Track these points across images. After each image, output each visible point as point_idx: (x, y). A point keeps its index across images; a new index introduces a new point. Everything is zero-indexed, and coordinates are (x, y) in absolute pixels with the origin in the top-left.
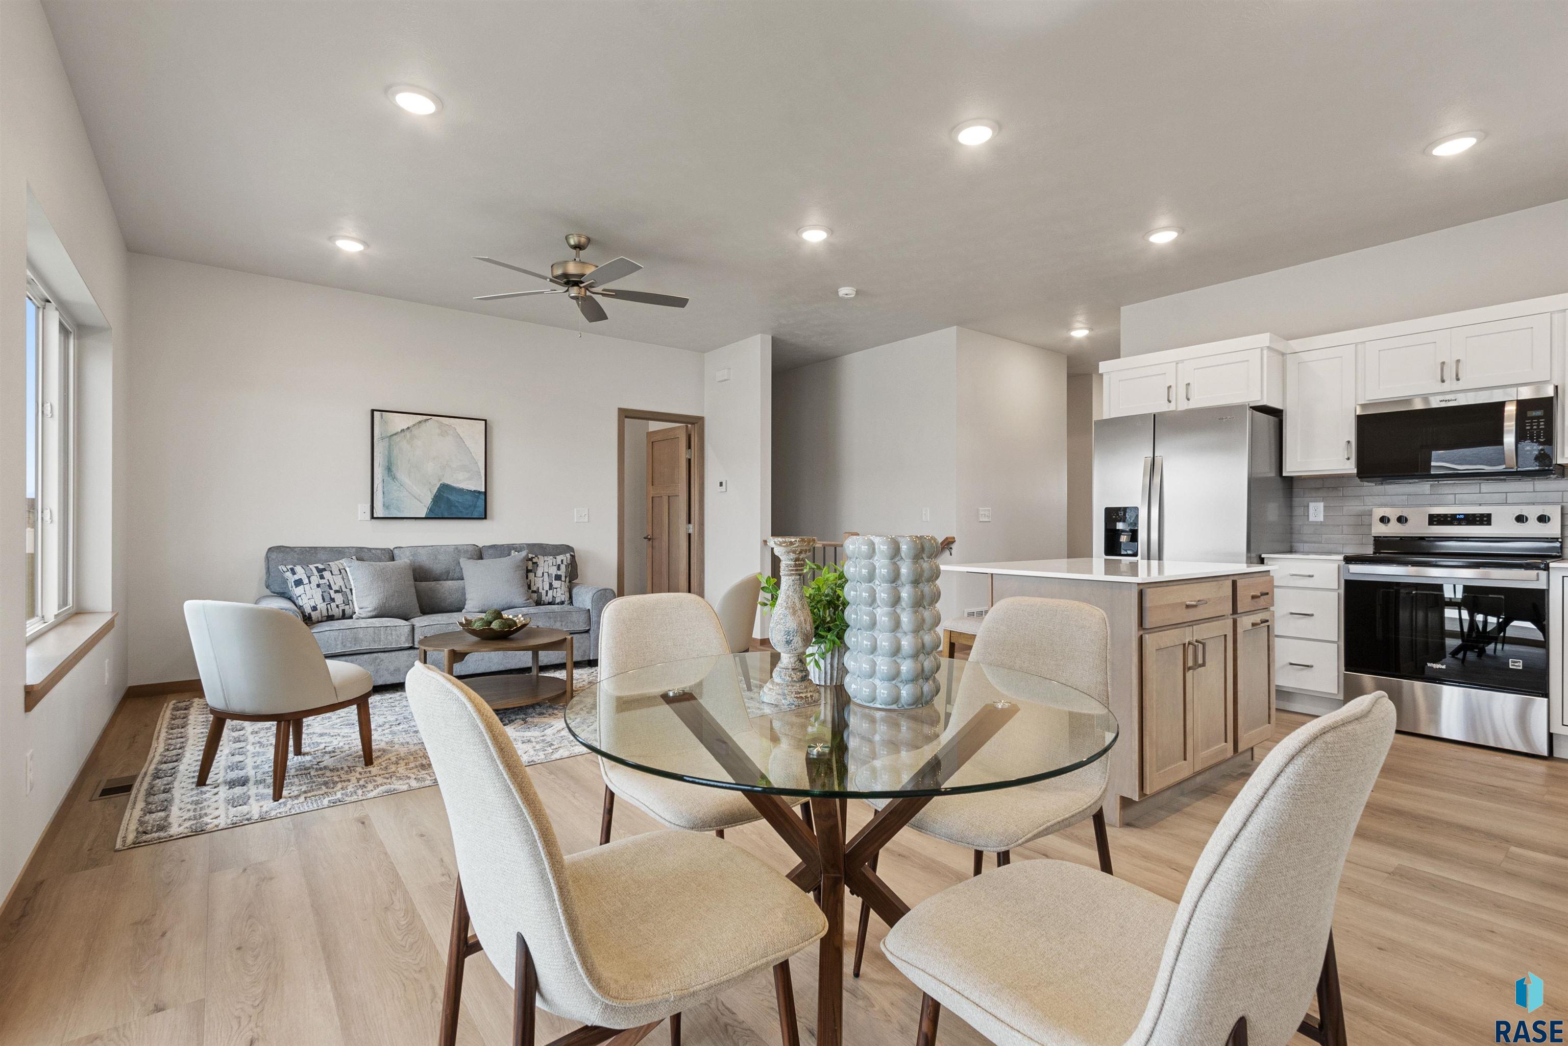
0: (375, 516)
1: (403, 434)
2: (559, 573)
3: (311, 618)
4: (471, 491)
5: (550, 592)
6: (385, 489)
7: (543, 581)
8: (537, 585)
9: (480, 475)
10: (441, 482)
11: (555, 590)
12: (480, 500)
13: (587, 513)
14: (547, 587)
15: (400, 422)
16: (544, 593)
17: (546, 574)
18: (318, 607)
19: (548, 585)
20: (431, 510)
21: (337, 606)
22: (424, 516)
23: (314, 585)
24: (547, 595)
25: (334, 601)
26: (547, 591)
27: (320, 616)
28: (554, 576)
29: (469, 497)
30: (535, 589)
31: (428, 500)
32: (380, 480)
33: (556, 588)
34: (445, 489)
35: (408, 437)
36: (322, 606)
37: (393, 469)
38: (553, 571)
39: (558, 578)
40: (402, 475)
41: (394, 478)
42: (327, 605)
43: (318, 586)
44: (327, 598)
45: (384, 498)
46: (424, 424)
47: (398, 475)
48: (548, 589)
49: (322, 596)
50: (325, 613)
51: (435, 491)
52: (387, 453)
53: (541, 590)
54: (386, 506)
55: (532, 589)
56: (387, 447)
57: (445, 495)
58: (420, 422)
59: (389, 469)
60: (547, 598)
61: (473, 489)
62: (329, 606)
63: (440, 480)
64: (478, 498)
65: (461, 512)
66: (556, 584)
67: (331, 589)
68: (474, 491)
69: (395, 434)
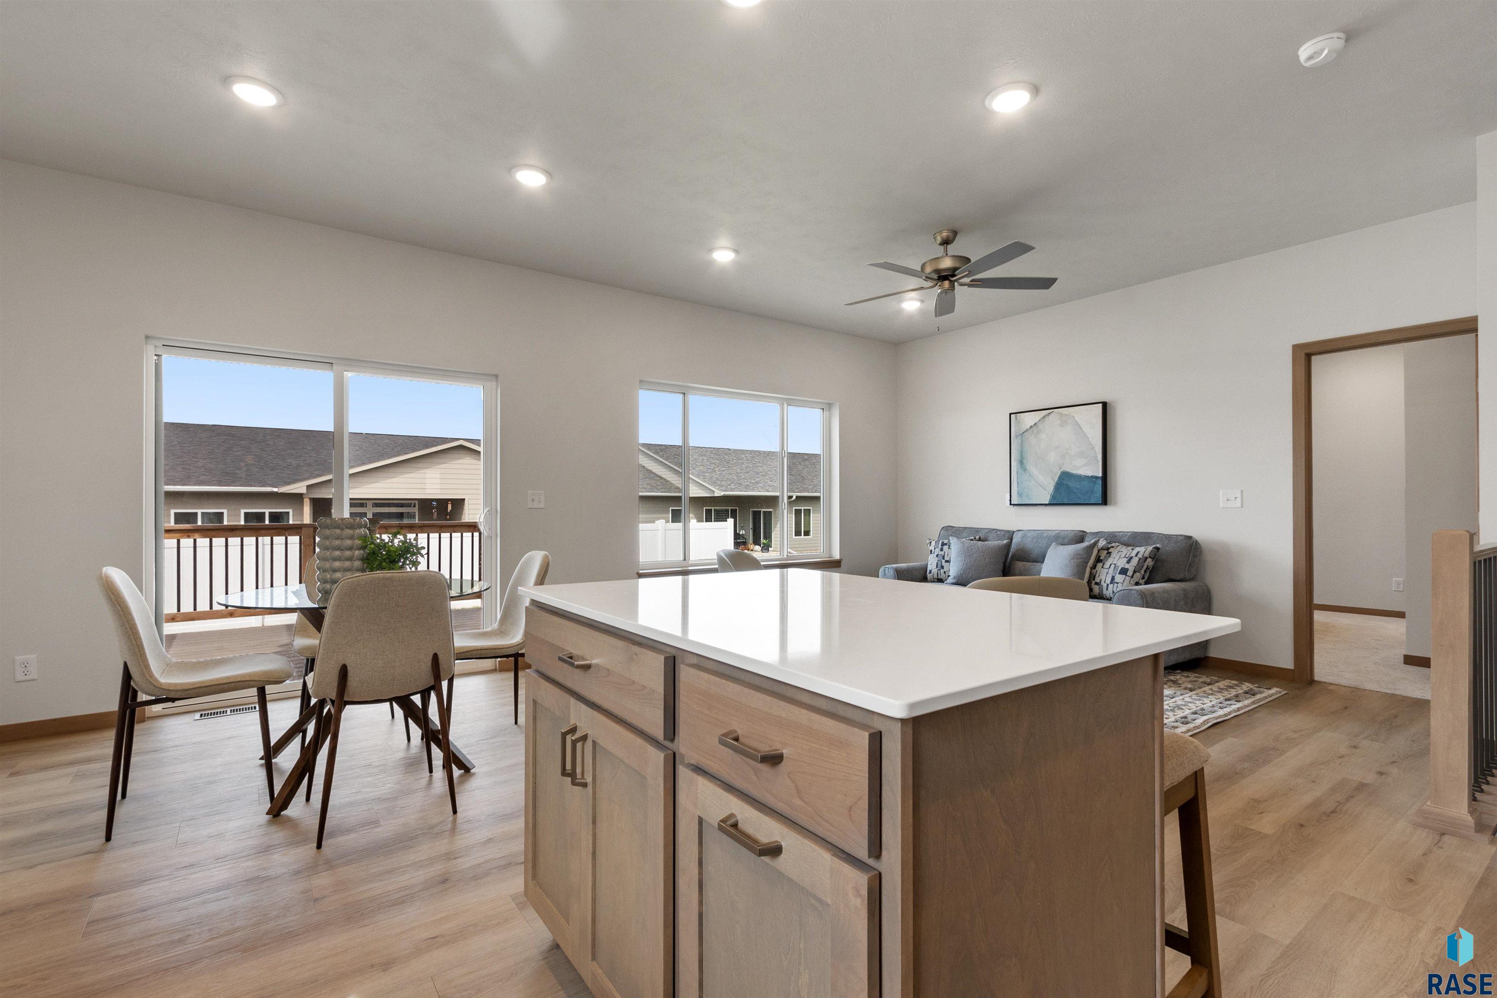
0: (1012, 503)
1: (1031, 430)
2: (1127, 566)
3: (927, 578)
4: (1088, 476)
5: (1111, 586)
6: (1019, 480)
7: (1107, 573)
8: (1101, 577)
9: (1098, 460)
10: (1061, 470)
11: (1116, 585)
12: (1097, 485)
13: (1239, 495)
14: (1108, 580)
15: (1029, 420)
16: (1105, 585)
17: (1113, 566)
18: (932, 571)
19: (1110, 579)
20: (1053, 497)
21: (945, 572)
22: (1048, 503)
23: (935, 554)
24: (1107, 590)
25: (943, 569)
26: (1108, 585)
27: (932, 578)
28: (1120, 569)
29: (1086, 483)
30: (1097, 580)
31: (1051, 488)
32: (1015, 472)
33: (1117, 583)
34: (1065, 476)
35: (1035, 431)
36: (935, 571)
37: (1025, 462)
38: (1122, 563)
39: (1124, 571)
40: (1031, 467)
41: (1025, 470)
42: (938, 570)
43: (937, 556)
44: (939, 566)
45: (1018, 487)
46: (1047, 418)
47: (1028, 467)
48: (1109, 583)
49: (937, 564)
50: (936, 576)
51: (1057, 479)
52: (1020, 448)
53: (1102, 583)
54: (1020, 495)
55: (1096, 581)
56: (1020, 442)
57: (1064, 482)
58: (1044, 417)
59: (1021, 462)
60: (1108, 592)
61: (1090, 474)
62: (939, 571)
63: (1061, 468)
64: (1095, 483)
65: (1079, 498)
66: (1119, 578)
67: (944, 559)
68: (1092, 476)
69: (1026, 431)
